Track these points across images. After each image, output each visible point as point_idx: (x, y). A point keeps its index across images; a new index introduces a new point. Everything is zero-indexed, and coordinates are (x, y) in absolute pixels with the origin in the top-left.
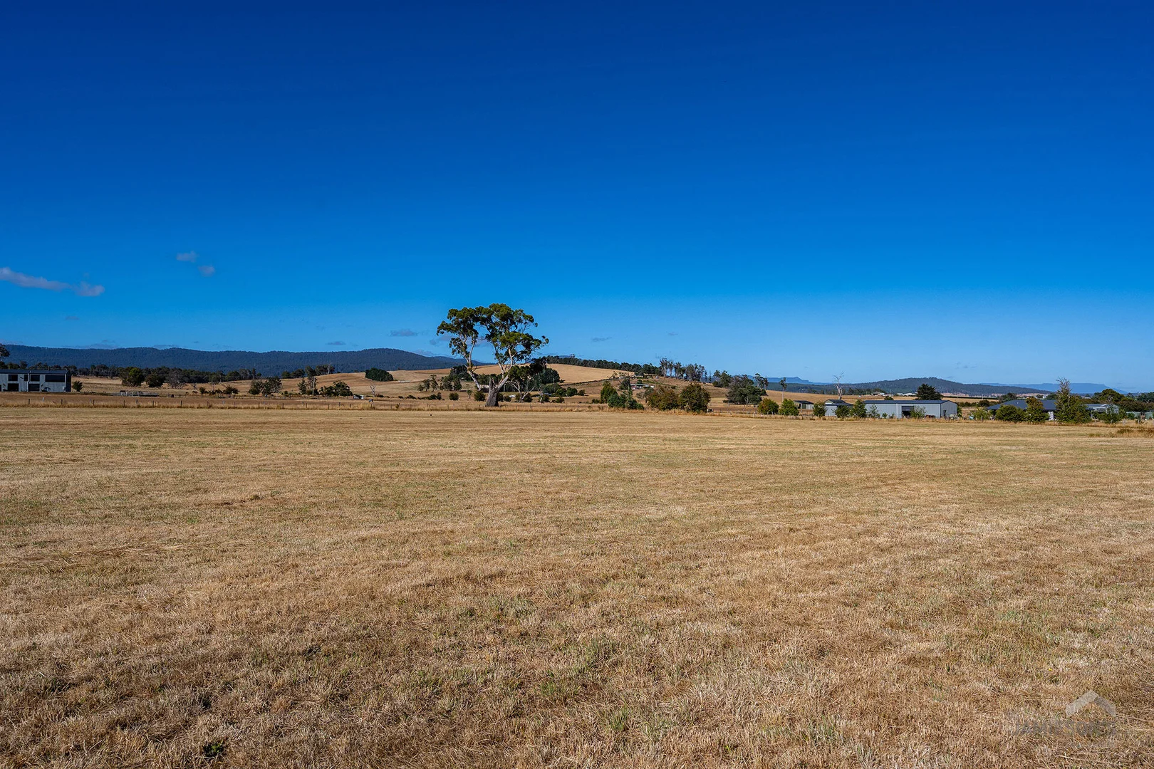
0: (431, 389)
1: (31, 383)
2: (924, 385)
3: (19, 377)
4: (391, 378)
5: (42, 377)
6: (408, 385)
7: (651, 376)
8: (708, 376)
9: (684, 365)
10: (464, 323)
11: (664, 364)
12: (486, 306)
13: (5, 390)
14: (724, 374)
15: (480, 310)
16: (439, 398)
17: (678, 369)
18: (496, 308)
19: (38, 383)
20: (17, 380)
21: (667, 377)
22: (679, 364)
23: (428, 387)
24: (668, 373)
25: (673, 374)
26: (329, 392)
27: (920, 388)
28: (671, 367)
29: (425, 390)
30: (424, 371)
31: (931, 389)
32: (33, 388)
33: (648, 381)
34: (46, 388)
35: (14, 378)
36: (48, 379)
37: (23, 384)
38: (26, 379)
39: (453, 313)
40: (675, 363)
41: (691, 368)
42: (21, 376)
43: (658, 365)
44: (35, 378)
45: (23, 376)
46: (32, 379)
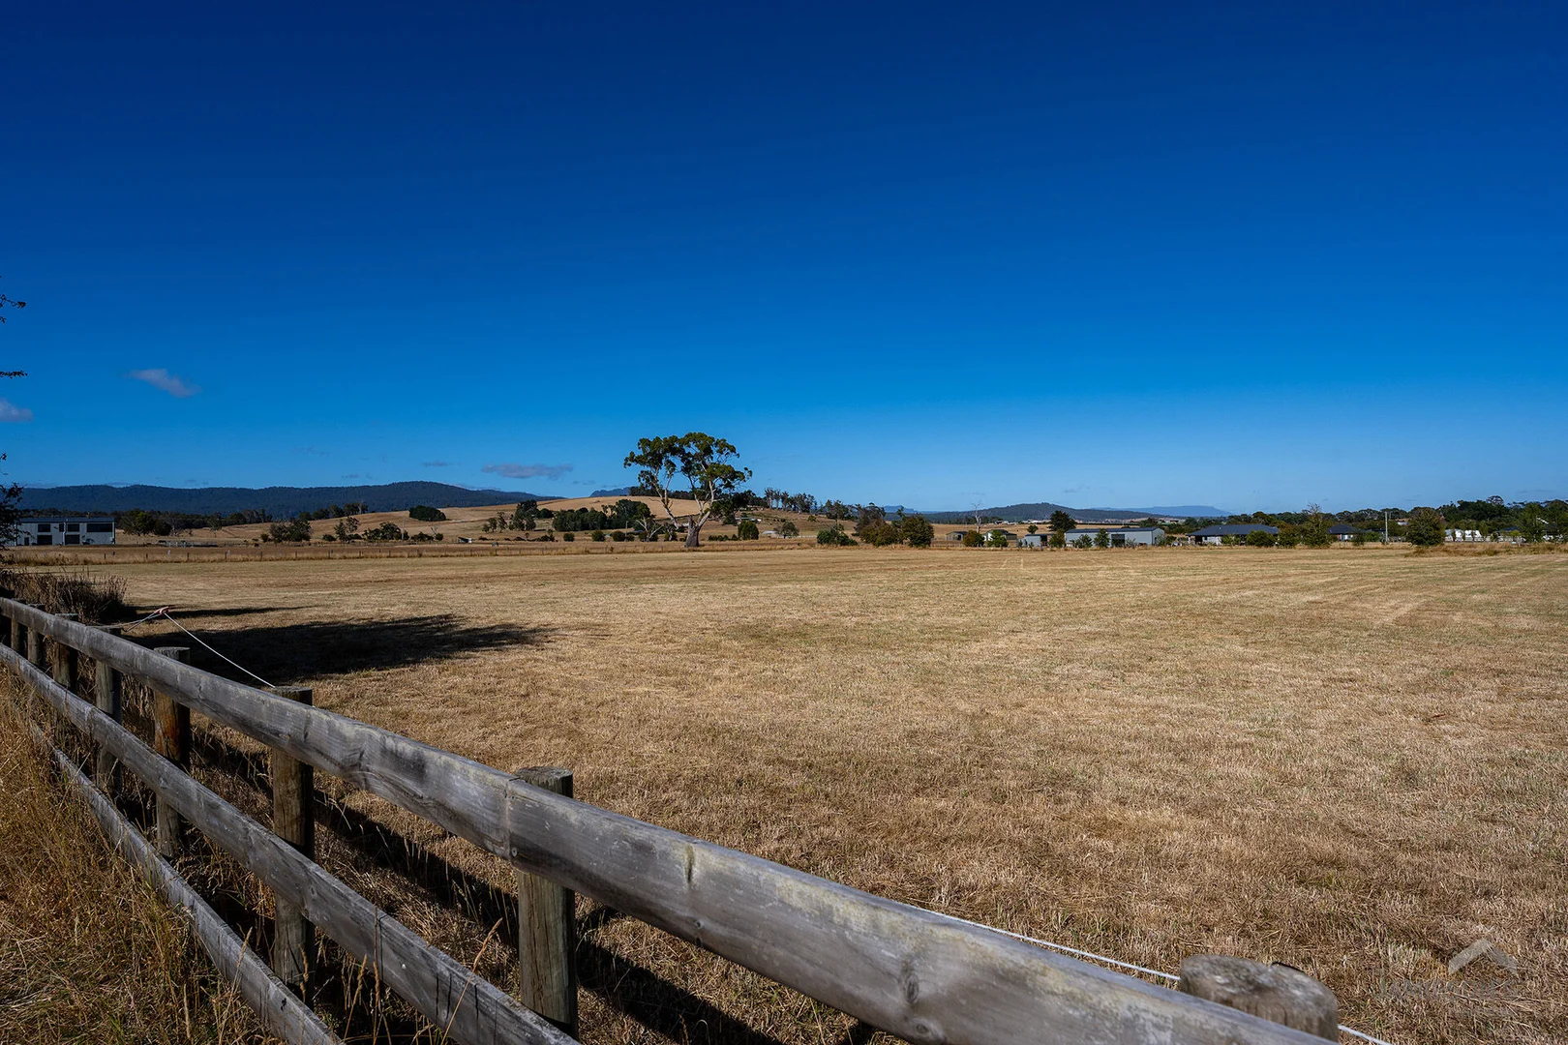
0: (498, 529)
1: (68, 533)
2: (1057, 512)
3: (52, 527)
4: (443, 518)
5: (83, 527)
6: (465, 525)
7: (756, 509)
8: (819, 505)
9: (791, 494)
10: (655, 453)
11: (769, 494)
12: (681, 436)
13: (34, 544)
14: (837, 505)
15: (674, 439)
16: (552, 539)
17: (784, 498)
18: (692, 438)
19: (78, 533)
20: (49, 531)
21: (774, 509)
22: (786, 494)
23: (495, 527)
24: (774, 504)
25: (780, 505)
26: (373, 536)
27: (1053, 515)
28: (777, 497)
29: (491, 530)
30: (481, 508)
31: (1065, 516)
32: (72, 540)
33: (753, 514)
34: (88, 540)
35: (44, 528)
36: (91, 528)
37: (58, 536)
38: (61, 530)
39: (644, 442)
40: (781, 493)
41: (801, 498)
42: (54, 526)
43: (762, 496)
44: (75, 527)
45: (57, 525)
46: (69, 530)
